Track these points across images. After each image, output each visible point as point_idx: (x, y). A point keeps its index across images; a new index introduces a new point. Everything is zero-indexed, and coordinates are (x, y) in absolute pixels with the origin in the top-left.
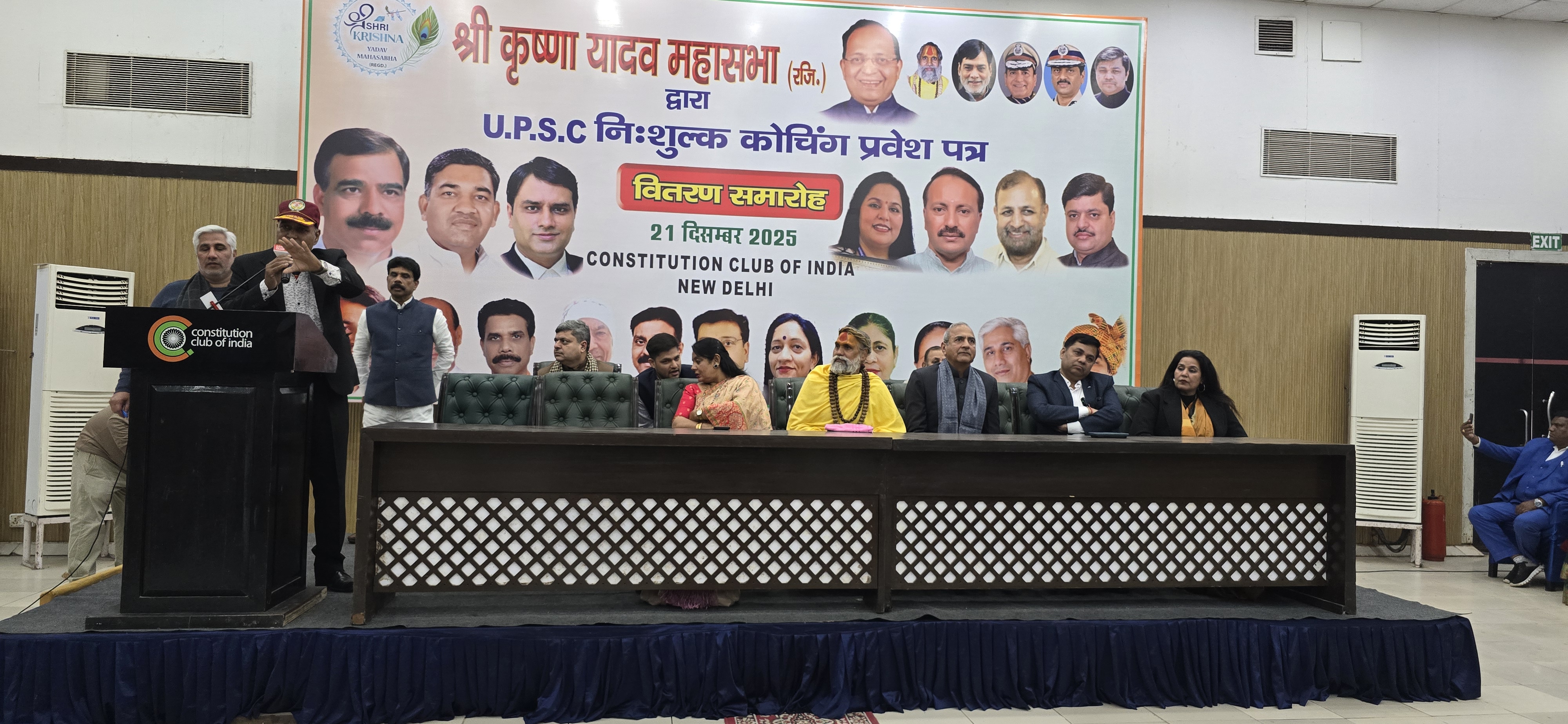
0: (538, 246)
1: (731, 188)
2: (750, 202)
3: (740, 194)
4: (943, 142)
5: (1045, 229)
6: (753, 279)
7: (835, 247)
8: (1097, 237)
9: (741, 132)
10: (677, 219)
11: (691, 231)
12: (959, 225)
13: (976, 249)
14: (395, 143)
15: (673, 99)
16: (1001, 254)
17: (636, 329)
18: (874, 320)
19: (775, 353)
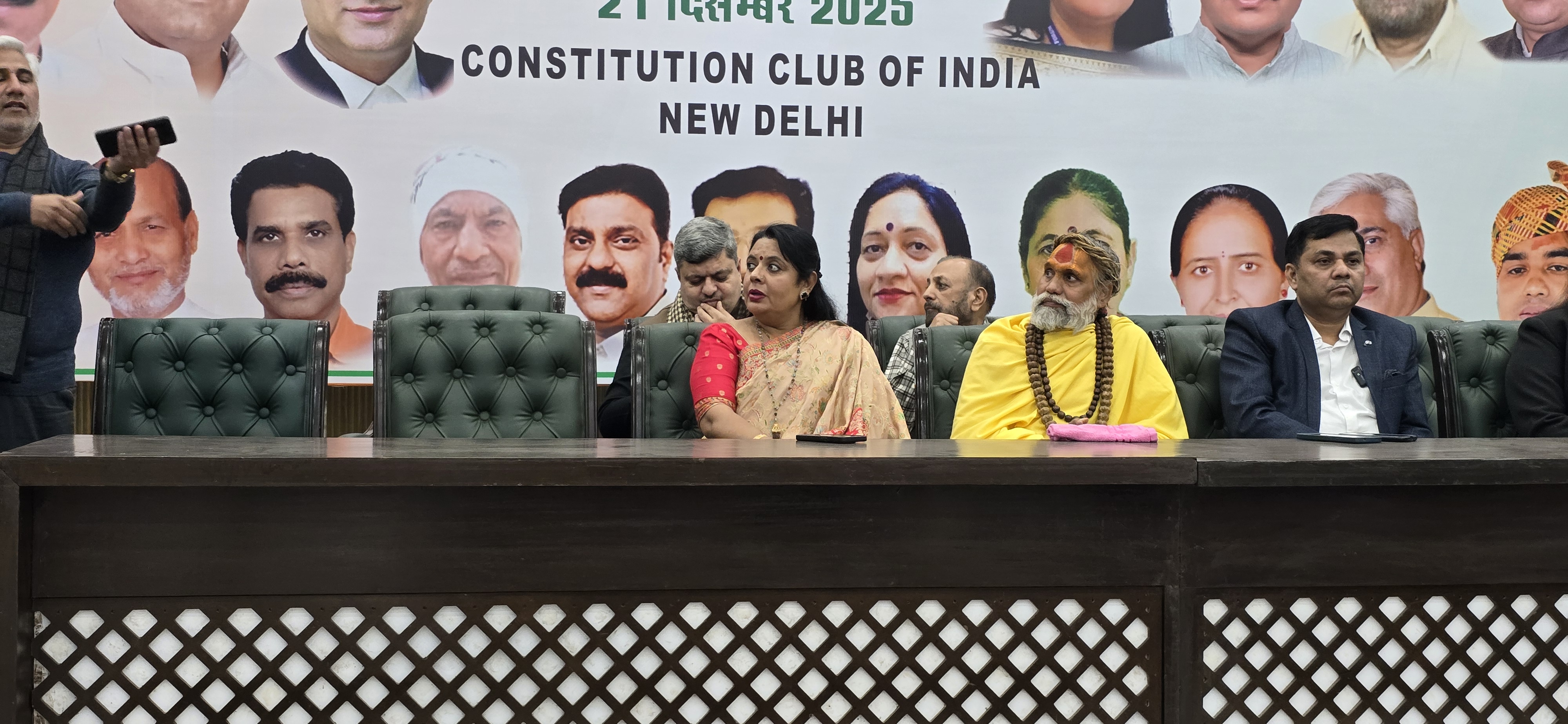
6: (820, 98)
7: (997, 25)
13: (1303, 26)
16: (1358, 35)
17: (572, 212)
18: (1085, 185)
19: (871, 260)
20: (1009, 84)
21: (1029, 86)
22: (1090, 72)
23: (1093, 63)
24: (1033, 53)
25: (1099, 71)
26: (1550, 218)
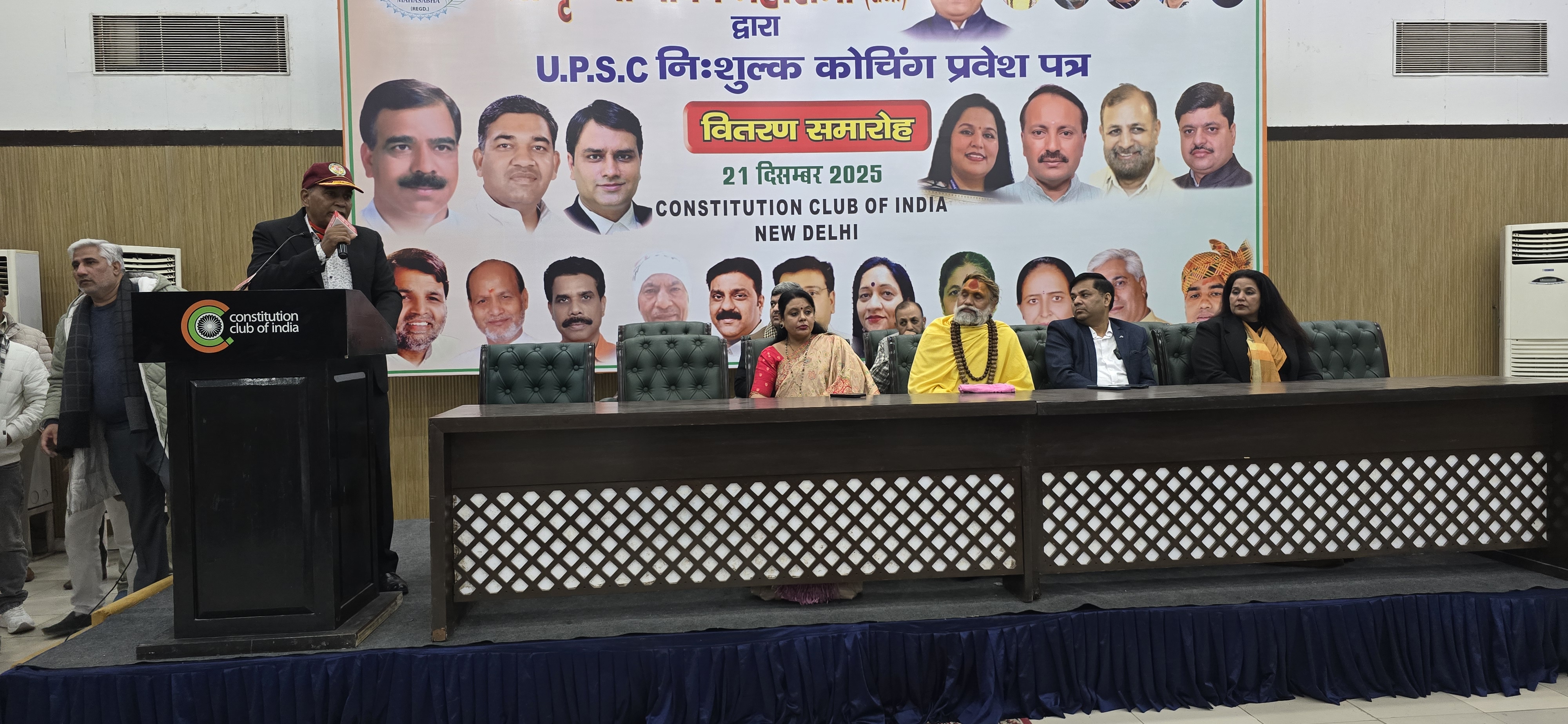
0: (604, 198)
1: (807, 122)
2: (829, 137)
3: (818, 128)
4: (1040, 57)
5: (1157, 147)
6: (835, 221)
7: (924, 180)
8: (1216, 154)
9: (816, 59)
10: (750, 160)
11: (767, 172)
12: (1062, 148)
13: (1081, 175)
14: (445, 94)
15: (740, 26)
16: (1109, 179)
17: (713, 282)
18: (971, 260)
19: (864, 301)
20: (931, 210)
21: (941, 210)
26: (1211, 268)
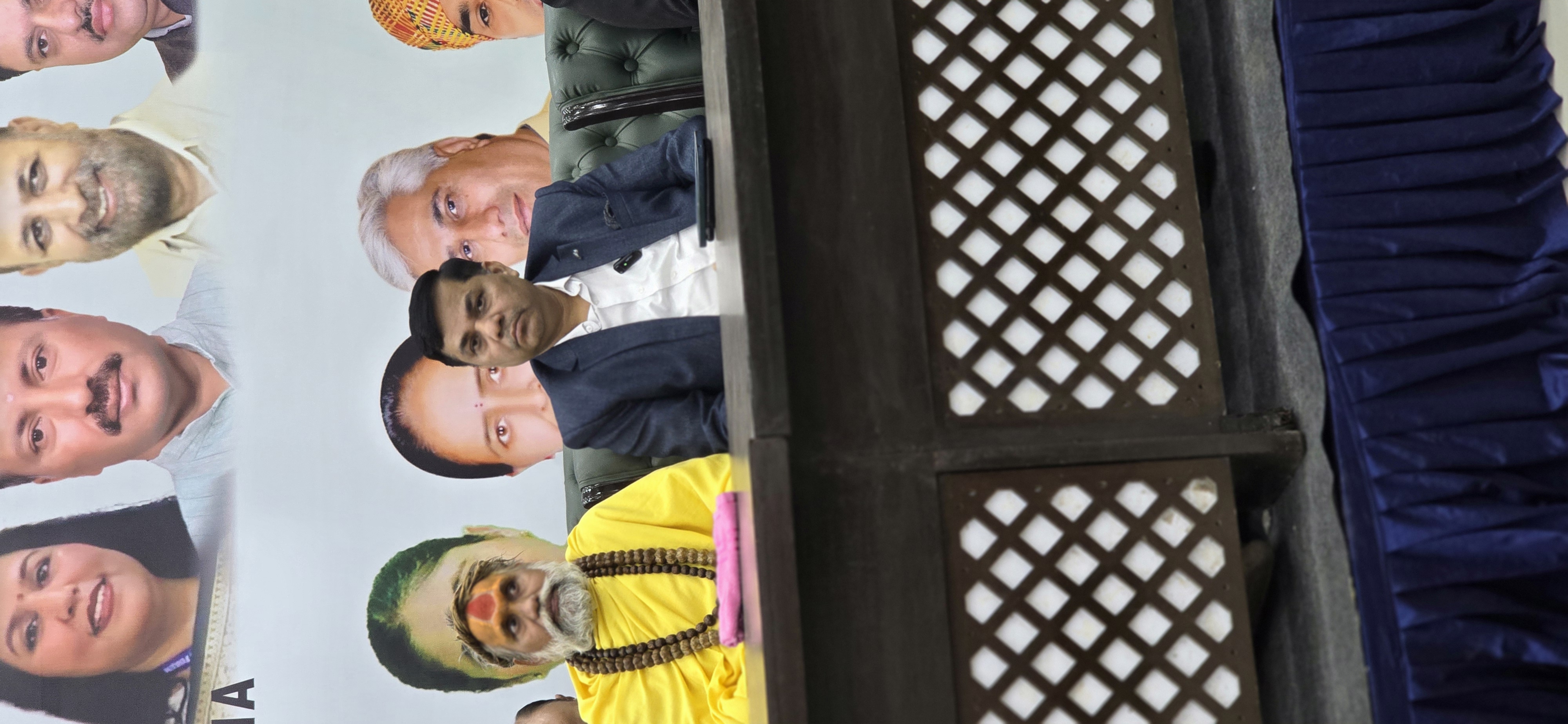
12: (82, 373)
16: (168, 244)
18: (389, 605)
21: (251, 694)
22: (228, 608)
23: (216, 605)
24: (203, 692)
25: (227, 596)
